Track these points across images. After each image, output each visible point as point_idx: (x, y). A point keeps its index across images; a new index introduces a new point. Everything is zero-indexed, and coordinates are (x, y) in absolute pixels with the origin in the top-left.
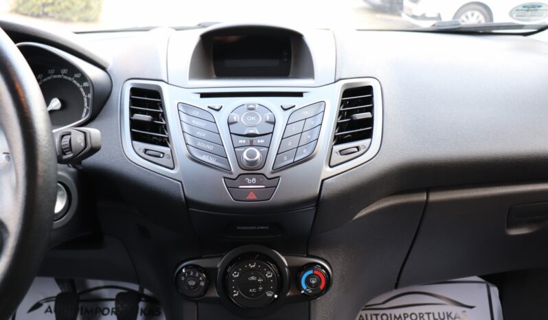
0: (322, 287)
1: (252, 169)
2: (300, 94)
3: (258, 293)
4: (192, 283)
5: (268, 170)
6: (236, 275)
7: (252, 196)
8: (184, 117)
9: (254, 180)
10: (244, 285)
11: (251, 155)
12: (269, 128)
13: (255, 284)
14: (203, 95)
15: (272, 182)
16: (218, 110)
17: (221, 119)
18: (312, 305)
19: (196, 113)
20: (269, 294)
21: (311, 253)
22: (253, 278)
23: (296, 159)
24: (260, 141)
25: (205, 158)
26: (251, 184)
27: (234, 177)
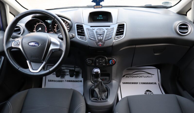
0: (114, 63)
1: (100, 40)
2: (109, 26)
3: (102, 64)
4: (89, 62)
5: (103, 41)
6: (97, 61)
7: (100, 45)
8: (87, 31)
9: (101, 42)
10: (99, 63)
11: (100, 38)
12: (103, 33)
13: (101, 62)
14: (91, 27)
15: (104, 43)
16: (94, 30)
17: (95, 31)
18: (112, 67)
19: (90, 30)
20: (104, 64)
21: (112, 57)
22: (101, 61)
23: (109, 39)
24: (102, 35)
25: (92, 39)
26: (100, 43)
27: (97, 42)
